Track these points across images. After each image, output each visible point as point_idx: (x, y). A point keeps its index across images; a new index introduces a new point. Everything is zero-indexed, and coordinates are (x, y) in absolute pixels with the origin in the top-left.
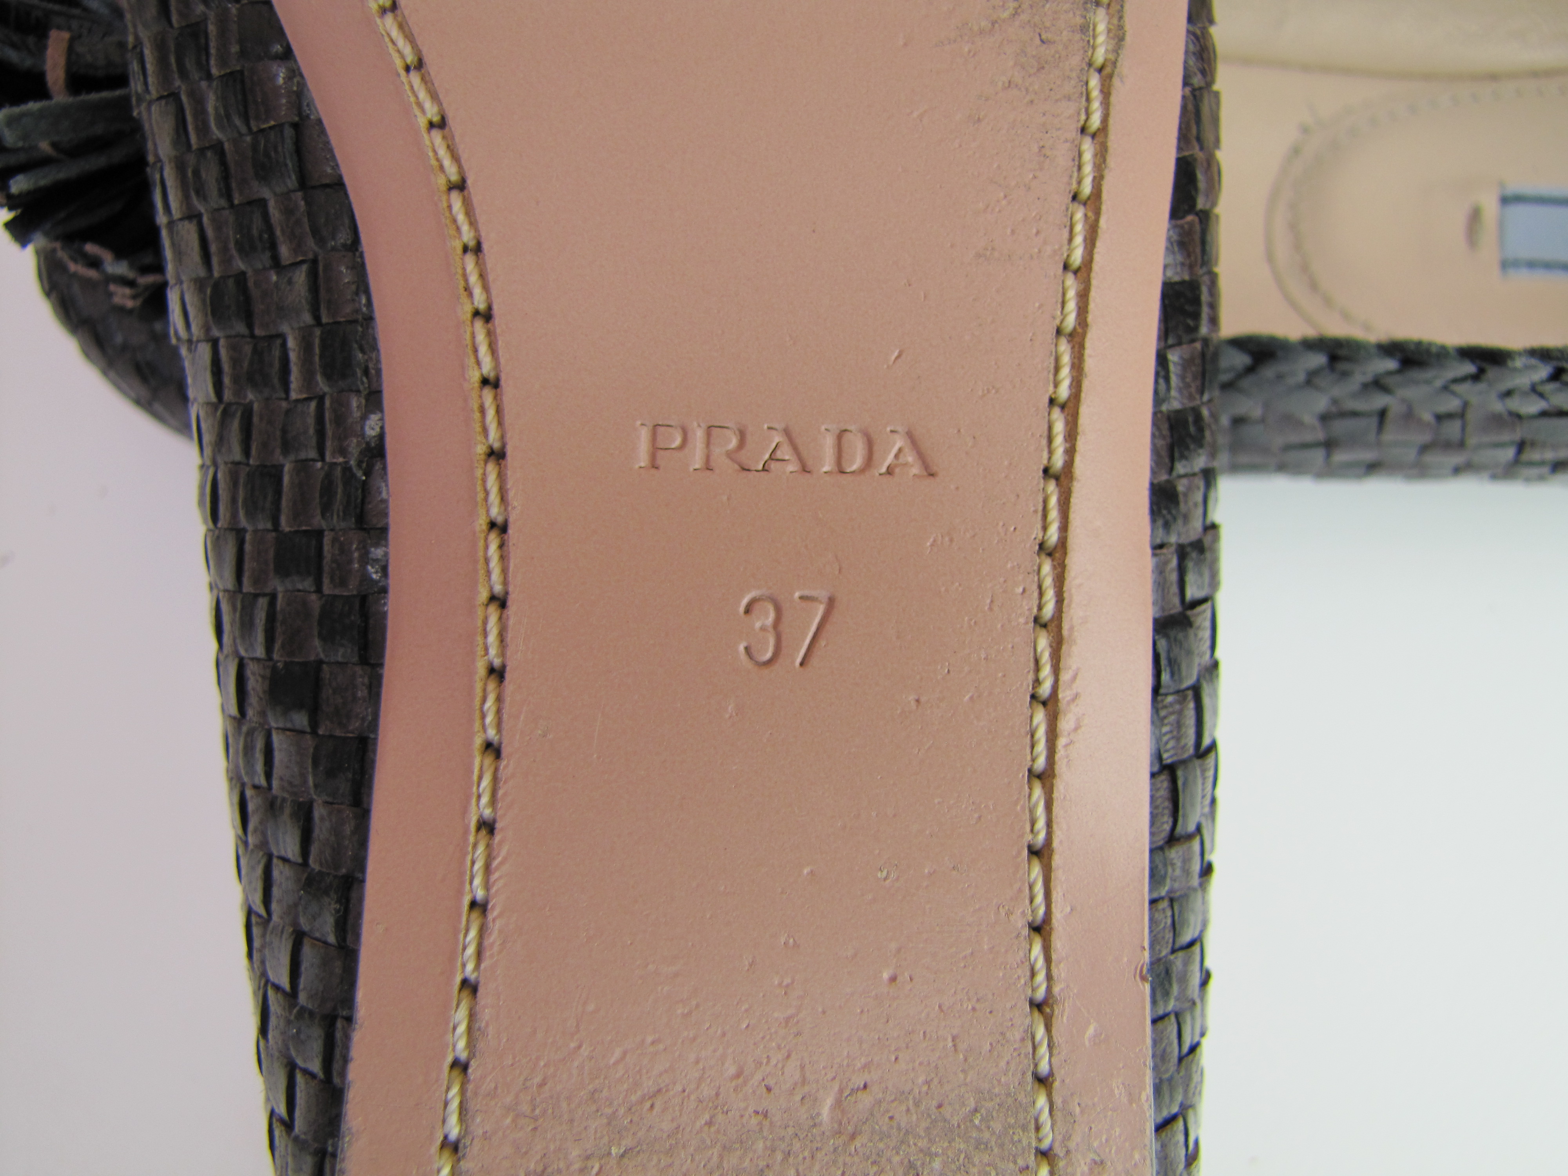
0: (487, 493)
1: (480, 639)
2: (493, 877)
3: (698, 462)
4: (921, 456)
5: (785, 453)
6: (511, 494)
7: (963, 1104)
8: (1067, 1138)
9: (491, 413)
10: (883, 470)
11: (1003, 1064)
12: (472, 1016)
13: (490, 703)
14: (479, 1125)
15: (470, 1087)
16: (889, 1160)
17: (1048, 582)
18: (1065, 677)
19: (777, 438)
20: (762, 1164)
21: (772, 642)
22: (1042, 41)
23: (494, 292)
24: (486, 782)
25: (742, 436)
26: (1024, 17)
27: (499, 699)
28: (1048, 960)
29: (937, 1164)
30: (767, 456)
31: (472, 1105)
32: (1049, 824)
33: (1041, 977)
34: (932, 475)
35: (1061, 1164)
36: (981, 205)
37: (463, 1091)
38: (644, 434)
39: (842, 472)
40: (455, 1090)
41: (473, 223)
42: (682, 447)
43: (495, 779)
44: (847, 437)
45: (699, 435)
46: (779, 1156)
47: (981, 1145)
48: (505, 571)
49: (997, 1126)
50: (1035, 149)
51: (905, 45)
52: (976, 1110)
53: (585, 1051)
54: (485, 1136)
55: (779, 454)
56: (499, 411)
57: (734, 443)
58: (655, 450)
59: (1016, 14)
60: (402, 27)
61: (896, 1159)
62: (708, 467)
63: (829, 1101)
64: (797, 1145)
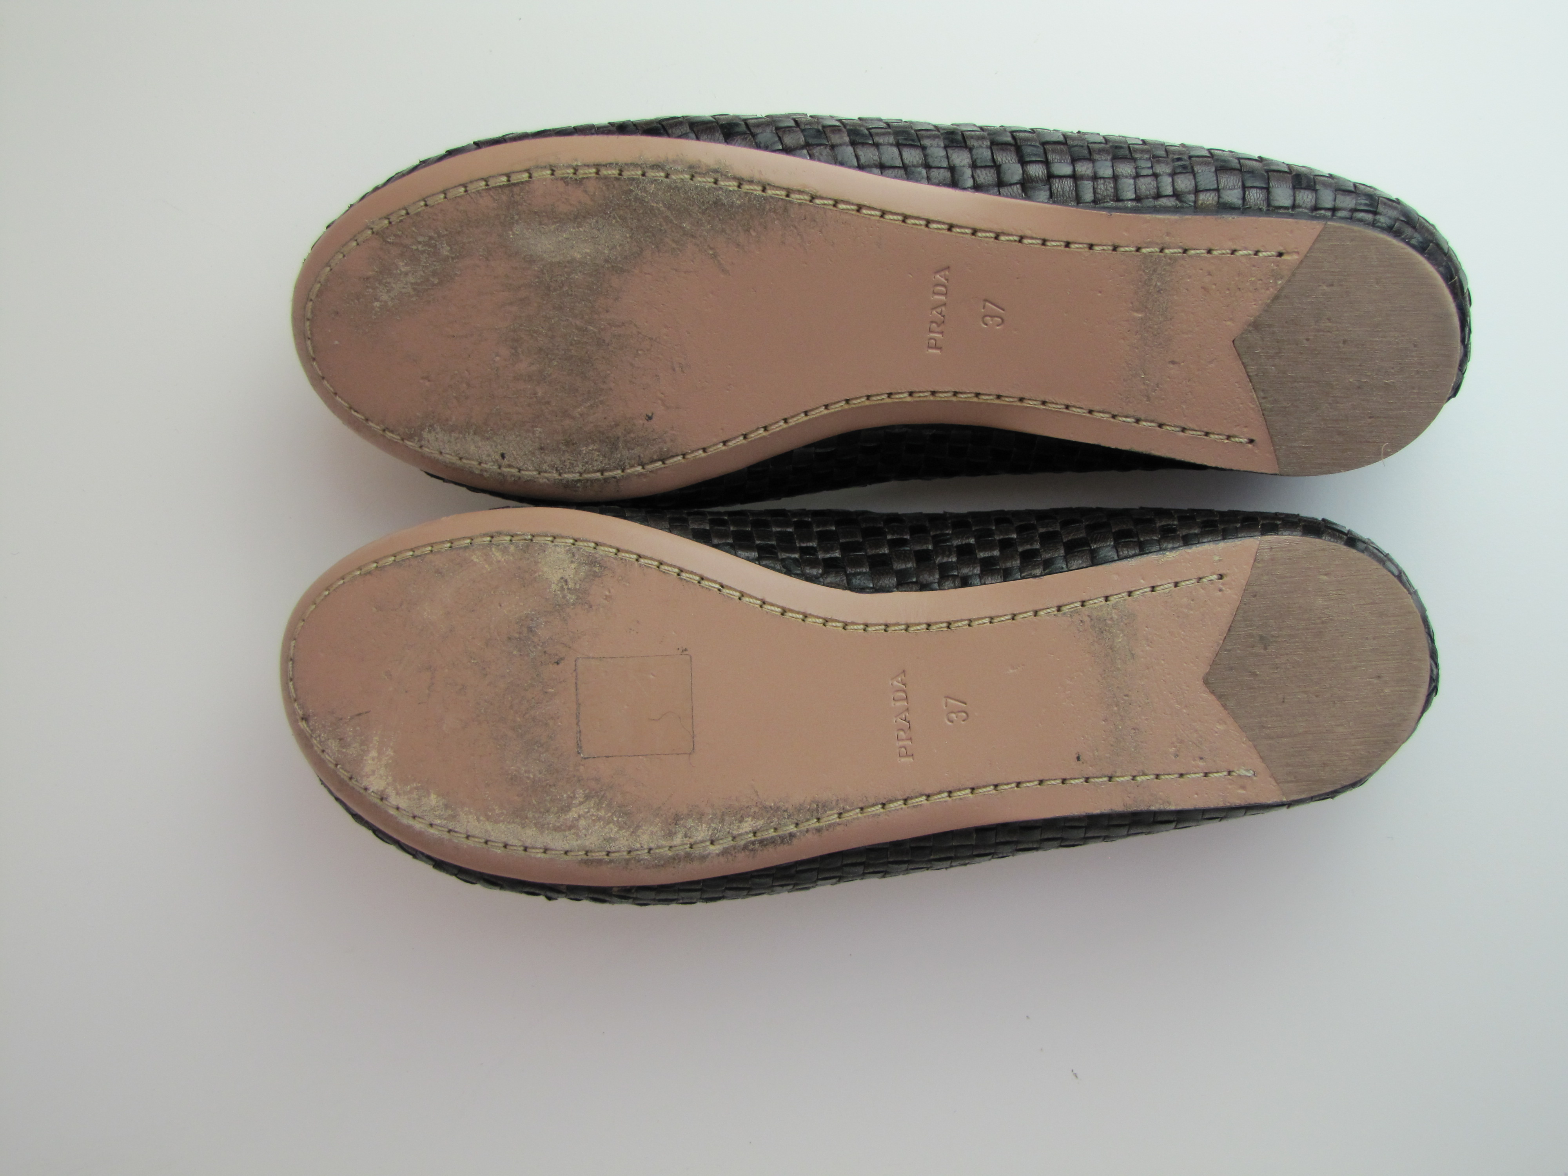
0: (945, 397)
1: (989, 401)
2: (1058, 402)
3: (940, 336)
4: (942, 270)
5: (939, 310)
6: (946, 390)
7: (1141, 275)
8: (1157, 244)
9: (921, 394)
10: (946, 282)
11: (1130, 262)
12: (1099, 412)
13: (1007, 399)
14: (1131, 413)
15: (1120, 414)
16: (1156, 298)
17: (984, 234)
18: (1014, 233)
19: (934, 312)
20: (1152, 335)
21: (996, 319)
22: (805, 219)
23: (884, 392)
24: (1030, 402)
25: (932, 322)
26: (796, 224)
27: (1007, 397)
28: (1100, 245)
29: (1159, 284)
30: (940, 316)
31: (1126, 414)
32: (1059, 241)
33: (1105, 248)
34: (949, 267)
35: (1165, 246)
36: (862, 245)
37: (1121, 416)
38: (930, 351)
39: (946, 294)
40: (1120, 419)
41: (860, 397)
42: (935, 340)
43: (1030, 400)
44: (935, 291)
45: (932, 335)
46: (1150, 330)
47: (1155, 271)
48: (969, 393)
49: (1150, 265)
50: (843, 225)
51: (806, 263)
52: (1144, 271)
53: (1112, 381)
54: (1135, 411)
55: (940, 312)
56: (920, 392)
57: (934, 325)
58: (936, 348)
59: (796, 228)
60: (793, 417)
61: (1156, 296)
62: (942, 333)
63: (1136, 314)
64: (1147, 324)
